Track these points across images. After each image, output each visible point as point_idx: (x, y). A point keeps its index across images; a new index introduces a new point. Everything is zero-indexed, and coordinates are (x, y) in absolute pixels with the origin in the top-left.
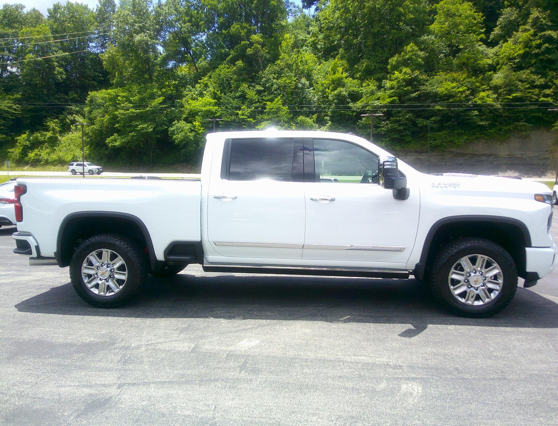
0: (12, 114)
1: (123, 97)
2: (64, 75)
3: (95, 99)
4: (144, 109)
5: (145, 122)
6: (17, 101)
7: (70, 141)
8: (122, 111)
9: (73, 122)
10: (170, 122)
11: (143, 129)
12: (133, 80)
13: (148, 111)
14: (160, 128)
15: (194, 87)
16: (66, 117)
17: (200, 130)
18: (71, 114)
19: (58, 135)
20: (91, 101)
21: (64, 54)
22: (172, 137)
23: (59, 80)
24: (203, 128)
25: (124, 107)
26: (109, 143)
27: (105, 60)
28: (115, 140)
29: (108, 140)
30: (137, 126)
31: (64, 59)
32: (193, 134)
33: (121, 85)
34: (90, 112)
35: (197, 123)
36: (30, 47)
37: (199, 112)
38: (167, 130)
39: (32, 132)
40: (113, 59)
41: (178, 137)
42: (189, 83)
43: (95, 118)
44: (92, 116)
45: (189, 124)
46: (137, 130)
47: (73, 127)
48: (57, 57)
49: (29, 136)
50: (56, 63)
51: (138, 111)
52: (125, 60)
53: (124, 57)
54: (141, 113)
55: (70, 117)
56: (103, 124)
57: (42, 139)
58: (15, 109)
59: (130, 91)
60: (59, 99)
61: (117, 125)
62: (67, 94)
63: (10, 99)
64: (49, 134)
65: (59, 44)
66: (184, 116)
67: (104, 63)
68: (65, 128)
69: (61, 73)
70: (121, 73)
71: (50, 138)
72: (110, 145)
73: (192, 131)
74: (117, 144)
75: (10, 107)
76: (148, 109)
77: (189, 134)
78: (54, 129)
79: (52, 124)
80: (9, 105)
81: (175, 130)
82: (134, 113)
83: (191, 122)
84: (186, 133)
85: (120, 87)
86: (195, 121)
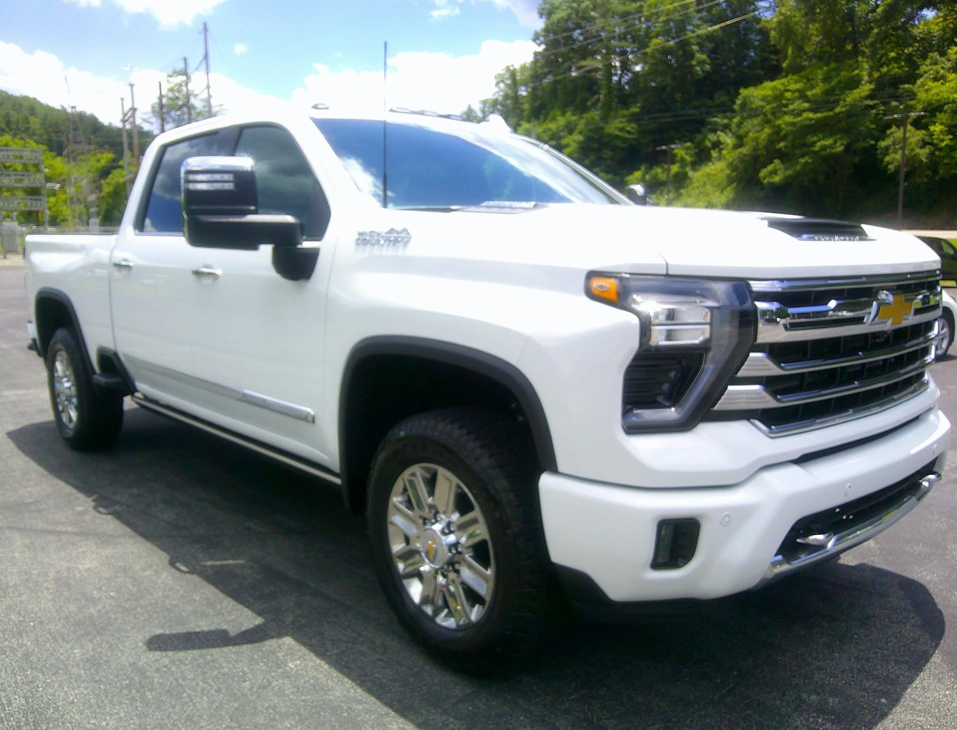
0: (624, 140)
1: (794, 92)
2: (708, 64)
3: (750, 101)
4: (830, 110)
5: (831, 135)
6: (634, 118)
7: (705, 179)
8: (788, 119)
9: (717, 145)
10: (883, 130)
11: (824, 148)
12: (820, 57)
13: (837, 114)
14: (861, 144)
15: (943, 54)
16: (706, 137)
17: (943, 141)
18: (714, 131)
19: (688, 169)
20: (744, 105)
21: (710, 29)
22: (882, 161)
23: (698, 75)
24: (951, 137)
25: (793, 110)
26: (765, 178)
27: (772, 28)
28: (775, 172)
29: (763, 173)
30: (814, 144)
31: (710, 37)
32: (927, 150)
33: (796, 69)
34: (739, 125)
35: (937, 128)
36: (658, 27)
37: (946, 104)
38: (874, 147)
39: (651, 167)
40: (787, 24)
41: (894, 159)
42: (935, 48)
43: (747, 133)
44: (742, 132)
45: (923, 132)
46: (814, 152)
47: (714, 154)
48: (698, 37)
49: (646, 173)
50: (695, 48)
51: (819, 115)
52: (807, 23)
53: (807, 18)
54: (826, 118)
55: (712, 137)
56: (758, 144)
57: (662, 177)
58: (629, 132)
59: (808, 80)
60: (695, 108)
61: (782, 145)
62: (711, 98)
63: (624, 116)
64: (675, 168)
65: (704, 14)
66: (913, 115)
67: (773, 34)
68: (702, 157)
69: (704, 62)
70: (800, 48)
71: (677, 175)
72: (766, 181)
73: (924, 144)
74: (777, 179)
75: (622, 130)
76: (838, 110)
77: (918, 150)
78: (682, 160)
79: (680, 150)
80: (621, 125)
81: (890, 145)
82: (812, 119)
83: (925, 127)
84: (913, 150)
85: (793, 74)
86: (935, 123)
